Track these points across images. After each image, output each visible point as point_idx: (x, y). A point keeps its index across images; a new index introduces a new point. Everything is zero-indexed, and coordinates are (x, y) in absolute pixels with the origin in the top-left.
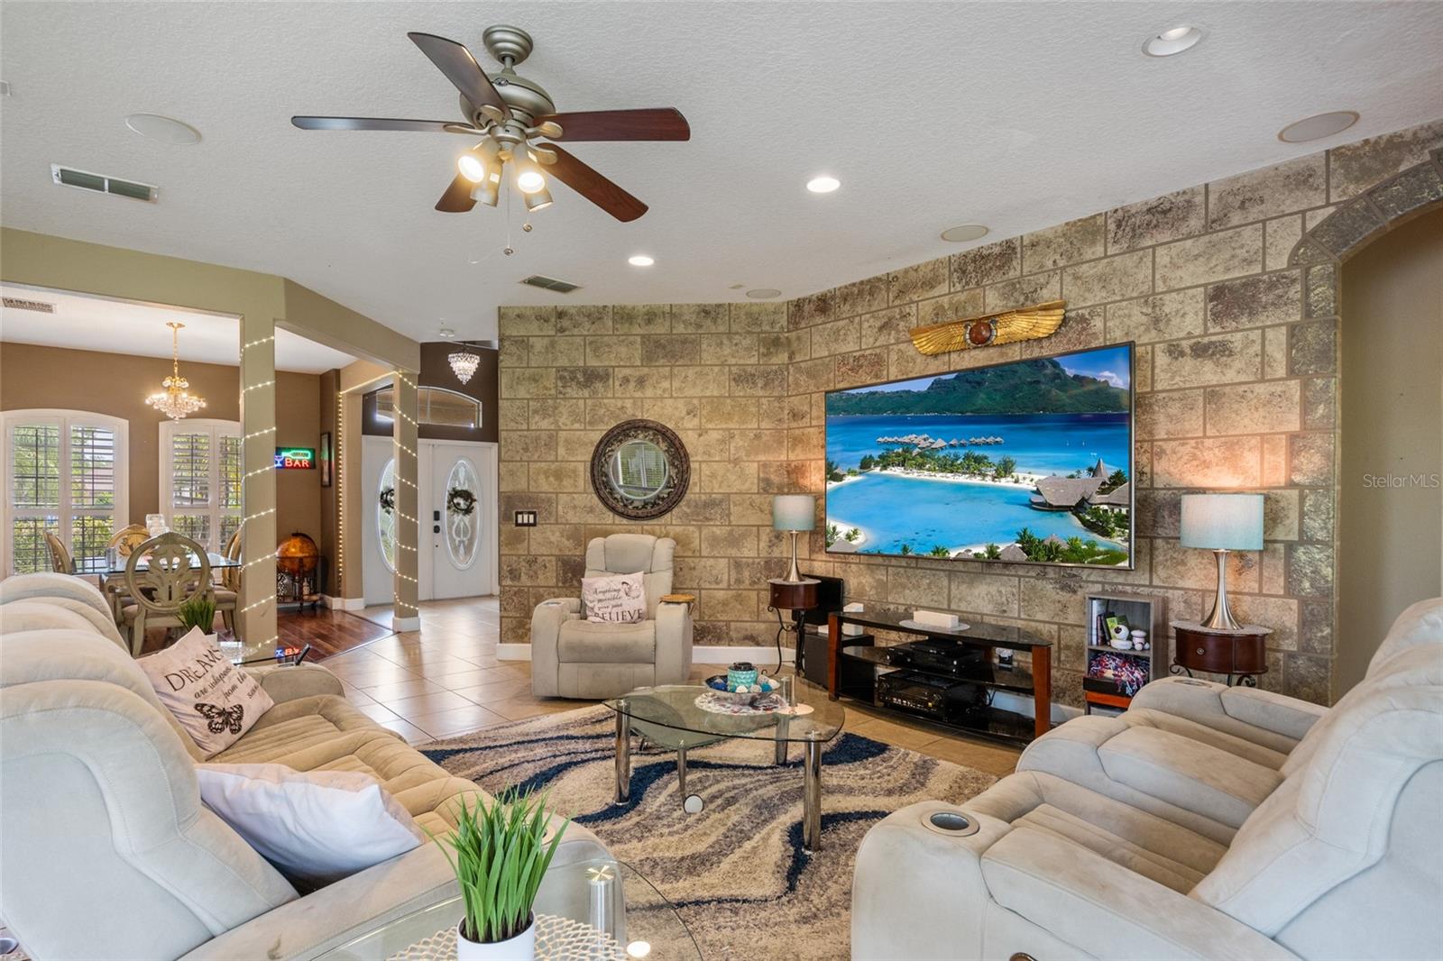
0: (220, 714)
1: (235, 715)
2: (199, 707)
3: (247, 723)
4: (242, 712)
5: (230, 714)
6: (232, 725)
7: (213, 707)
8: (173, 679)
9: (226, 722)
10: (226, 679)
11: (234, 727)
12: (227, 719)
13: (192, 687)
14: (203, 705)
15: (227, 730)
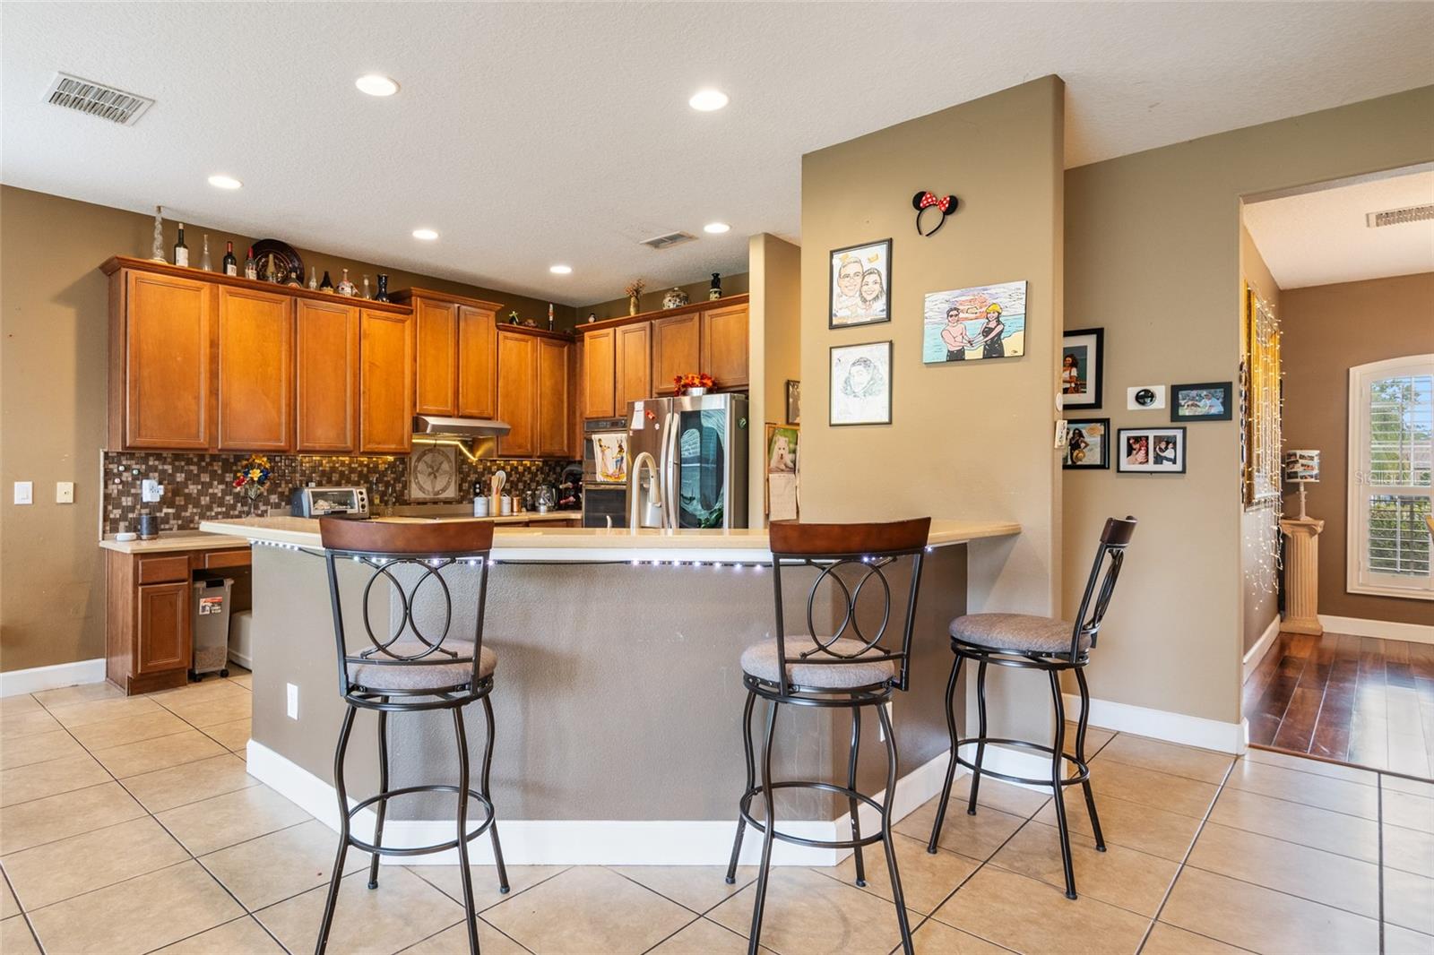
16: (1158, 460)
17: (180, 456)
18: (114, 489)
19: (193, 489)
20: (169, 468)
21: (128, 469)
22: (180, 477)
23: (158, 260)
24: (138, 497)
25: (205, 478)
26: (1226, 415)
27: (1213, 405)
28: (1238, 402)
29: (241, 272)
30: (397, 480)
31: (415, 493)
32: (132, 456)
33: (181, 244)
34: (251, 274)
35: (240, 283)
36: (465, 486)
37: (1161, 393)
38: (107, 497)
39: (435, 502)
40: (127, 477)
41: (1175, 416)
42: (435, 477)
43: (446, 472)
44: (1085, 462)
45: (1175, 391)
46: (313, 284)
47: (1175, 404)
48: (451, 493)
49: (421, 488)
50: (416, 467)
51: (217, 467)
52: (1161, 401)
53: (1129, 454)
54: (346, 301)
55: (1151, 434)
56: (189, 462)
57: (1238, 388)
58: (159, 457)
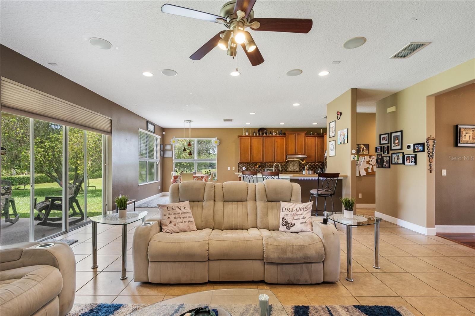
0: (286, 222)
1: (290, 225)
2: (283, 218)
3: (293, 229)
4: (294, 226)
5: (289, 224)
6: (287, 226)
7: (286, 219)
8: (284, 209)
9: (286, 225)
10: (298, 216)
11: (288, 227)
12: (287, 224)
13: (286, 213)
14: (284, 218)
15: (285, 227)
16: (411, 163)
17: (248, 163)
18: (240, 168)
19: (250, 168)
20: (247, 165)
21: (241, 165)
22: (248, 167)
23: (244, 135)
24: (243, 169)
25: (252, 167)
26: (423, 151)
27: (421, 148)
28: (426, 147)
29: (256, 135)
30: (285, 167)
31: (289, 170)
32: (242, 164)
33: (247, 132)
34: (258, 135)
35: (256, 136)
36: (301, 168)
37: (412, 145)
38: (239, 169)
39: (294, 171)
40: (241, 166)
41: (414, 152)
42: (294, 167)
43: (296, 166)
44: (399, 163)
45: (414, 145)
46: (268, 134)
47: (414, 149)
48: (298, 170)
49: (291, 169)
50: (289, 165)
51: (254, 165)
52: (412, 148)
53: (407, 161)
54: (274, 136)
55: (410, 156)
56: (250, 164)
57: (426, 144)
58: (245, 164)
